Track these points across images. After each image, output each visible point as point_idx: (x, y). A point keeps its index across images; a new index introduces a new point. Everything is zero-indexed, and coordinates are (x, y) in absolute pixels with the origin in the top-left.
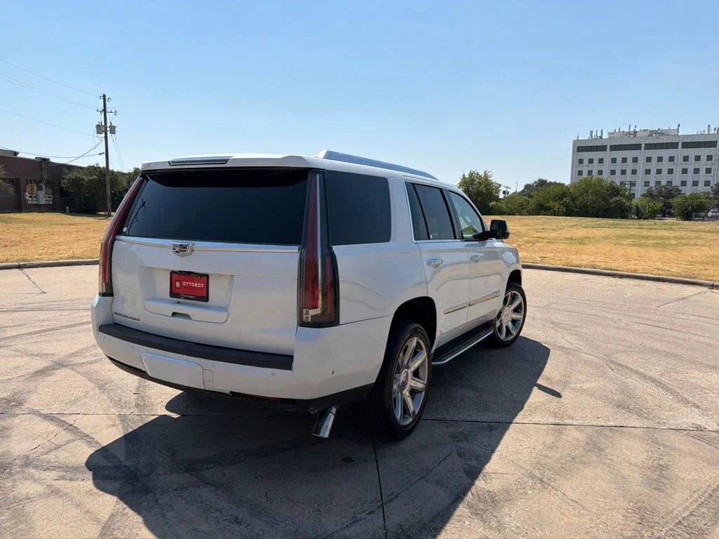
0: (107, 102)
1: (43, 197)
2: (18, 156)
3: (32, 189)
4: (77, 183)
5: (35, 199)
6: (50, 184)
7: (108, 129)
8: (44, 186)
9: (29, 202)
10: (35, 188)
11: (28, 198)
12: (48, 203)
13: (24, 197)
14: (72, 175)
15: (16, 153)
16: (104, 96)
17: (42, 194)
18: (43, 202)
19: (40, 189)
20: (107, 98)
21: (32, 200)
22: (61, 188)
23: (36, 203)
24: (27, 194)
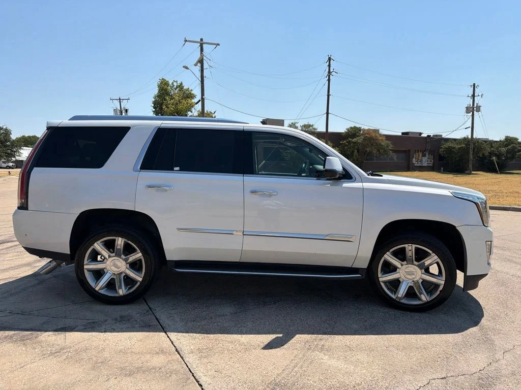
0: (476, 89)
1: (426, 161)
2: (422, 135)
3: (419, 156)
4: (450, 150)
5: (420, 163)
6: (431, 152)
7: (475, 109)
8: (427, 154)
9: (415, 165)
10: (421, 155)
11: (414, 162)
12: (429, 165)
13: (412, 161)
14: (446, 145)
15: (421, 134)
16: (474, 84)
17: (425, 159)
18: (425, 164)
19: (424, 155)
20: (476, 85)
21: (418, 163)
22: (440, 155)
23: (421, 165)
24: (414, 159)
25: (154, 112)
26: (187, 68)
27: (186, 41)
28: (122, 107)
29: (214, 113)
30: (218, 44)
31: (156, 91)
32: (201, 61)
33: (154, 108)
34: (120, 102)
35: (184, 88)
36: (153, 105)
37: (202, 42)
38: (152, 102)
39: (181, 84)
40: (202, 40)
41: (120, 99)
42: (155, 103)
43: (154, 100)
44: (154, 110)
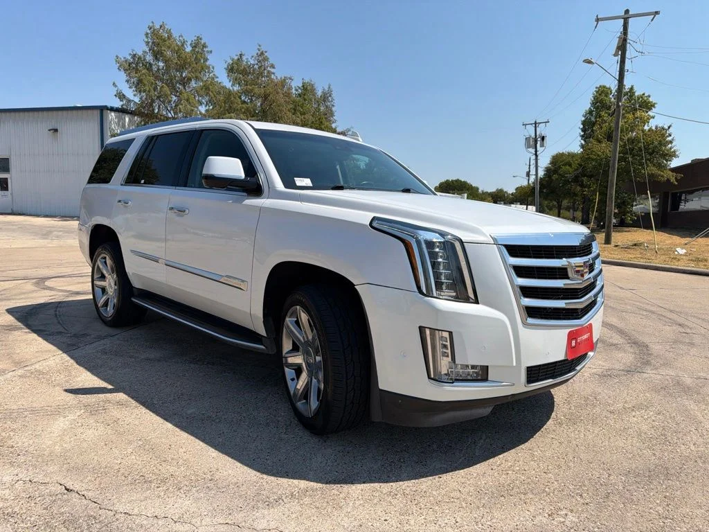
25: (582, 136)
26: (589, 62)
27: (598, 20)
28: (538, 134)
29: (669, 127)
30: (657, 13)
31: (587, 106)
32: (622, 47)
33: (582, 131)
34: (536, 127)
35: (636, 94)
36: (582, 126)
37: (626, 16)
38: (580, 123)
39: (632, 88)
40: (627, 12)
41: (536, 123)
42: (584, 123)
43: (583, 119)
44: (582, 133)
